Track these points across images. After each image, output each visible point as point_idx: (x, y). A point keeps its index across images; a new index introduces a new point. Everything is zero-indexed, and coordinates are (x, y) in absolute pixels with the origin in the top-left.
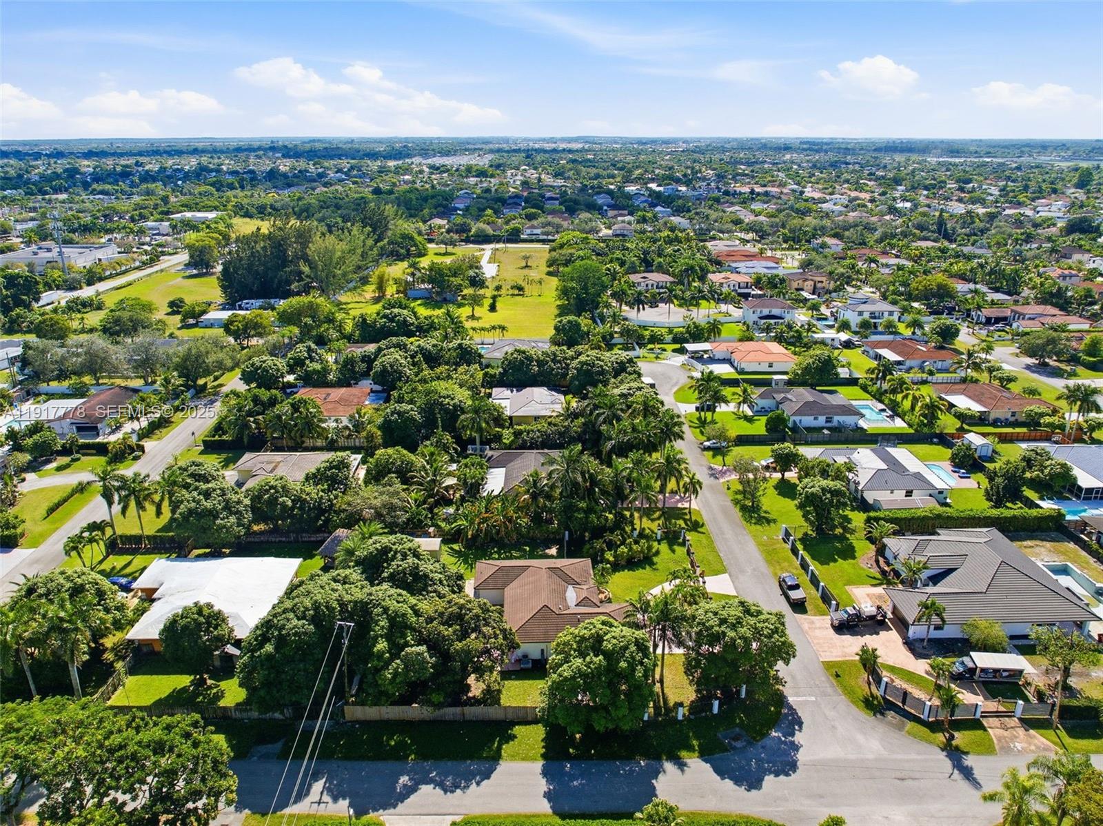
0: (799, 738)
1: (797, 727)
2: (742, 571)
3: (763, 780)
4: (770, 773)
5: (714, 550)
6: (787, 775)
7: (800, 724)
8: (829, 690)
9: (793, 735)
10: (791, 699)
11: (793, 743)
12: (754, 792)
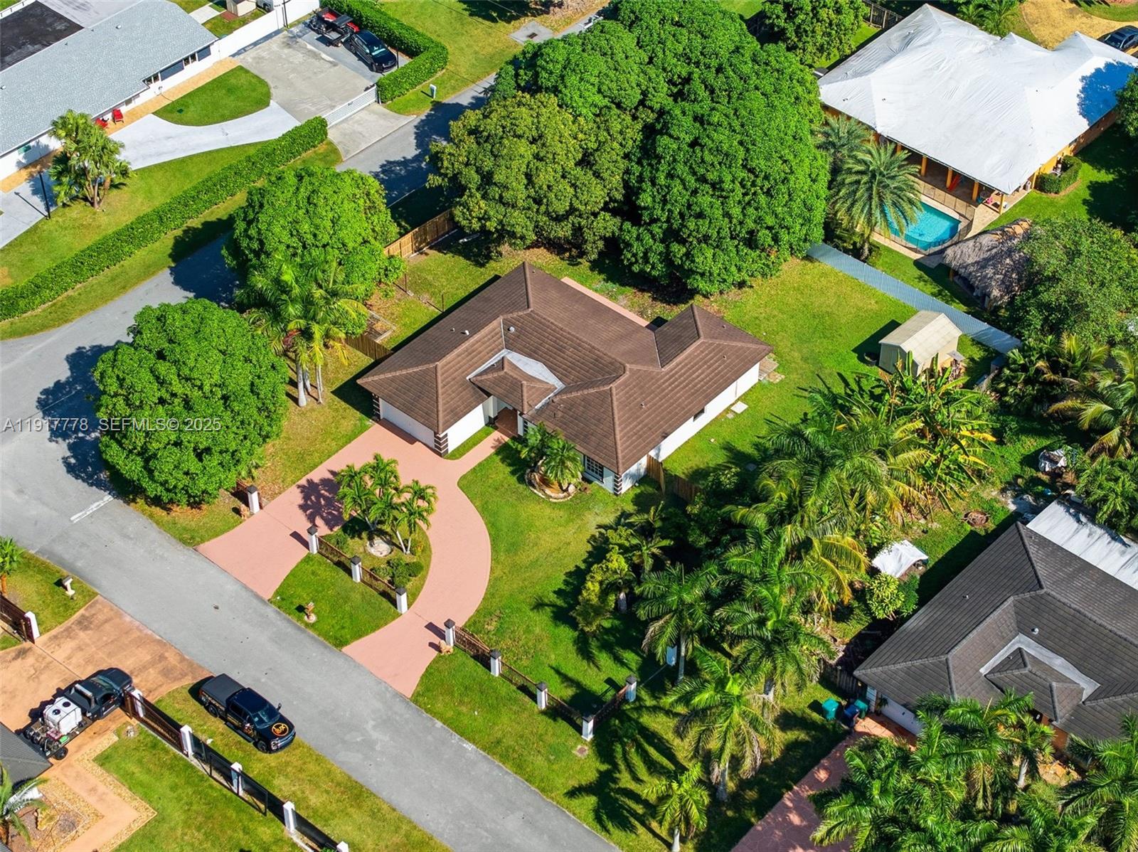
0: (61, 449)
1: (73, 461)
2: (386, 723)
3: (71, 369)
4: (67, 382)
5: (493, 748)
6: (45, 392)
7: (71, 469)
8: (59, 549)
9: (71, 447)
10: (108, 498)
11: (65, 436)
12: (72, 350)
